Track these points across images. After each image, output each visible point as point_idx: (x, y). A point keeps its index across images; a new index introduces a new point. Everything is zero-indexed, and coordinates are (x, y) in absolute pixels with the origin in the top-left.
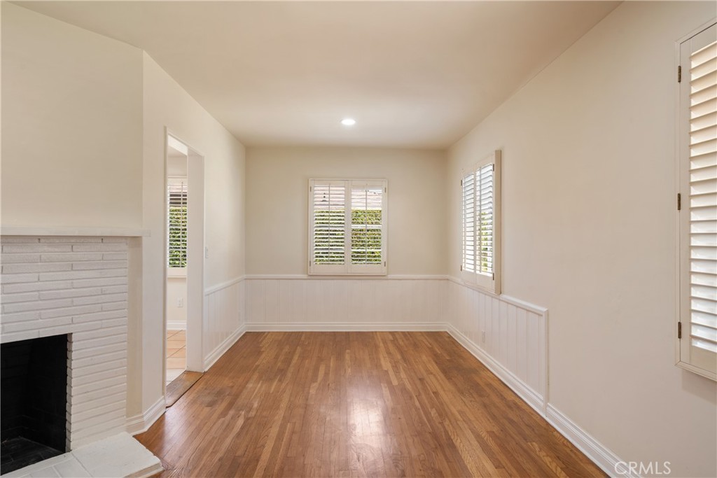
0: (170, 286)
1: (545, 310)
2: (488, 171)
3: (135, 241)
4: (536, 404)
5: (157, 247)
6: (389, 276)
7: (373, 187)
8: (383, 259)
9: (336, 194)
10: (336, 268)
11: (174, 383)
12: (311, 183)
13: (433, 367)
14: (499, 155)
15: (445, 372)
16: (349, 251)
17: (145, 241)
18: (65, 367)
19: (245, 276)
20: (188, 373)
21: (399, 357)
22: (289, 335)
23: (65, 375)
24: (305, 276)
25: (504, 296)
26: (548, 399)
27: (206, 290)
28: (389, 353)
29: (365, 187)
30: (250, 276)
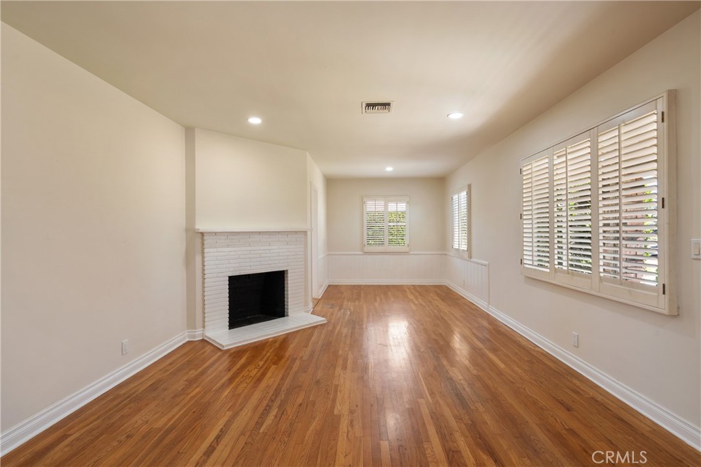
1: (487, 263)
2: (464, 194)
3: (305, 233)
4: (484, 307)
6: (411, 253)
7: (401, 201)
8: (407, 242)
9: (380, 205)
10: (380, 249)
12: (366, 200)
13: (436, 298)
14: (470, 187)
15: (442, 300)
16: (387, 238)
17: (308, 233)
18: (284, 284)
19: (328, 253)
21: (418, 294)
23: (284, 287)
24: (361, 253)
25: (473, 259)
26: (489, 304)
27: (319, 258)
28: (412, 293)
29: (397, 202)
30: (331, 253)
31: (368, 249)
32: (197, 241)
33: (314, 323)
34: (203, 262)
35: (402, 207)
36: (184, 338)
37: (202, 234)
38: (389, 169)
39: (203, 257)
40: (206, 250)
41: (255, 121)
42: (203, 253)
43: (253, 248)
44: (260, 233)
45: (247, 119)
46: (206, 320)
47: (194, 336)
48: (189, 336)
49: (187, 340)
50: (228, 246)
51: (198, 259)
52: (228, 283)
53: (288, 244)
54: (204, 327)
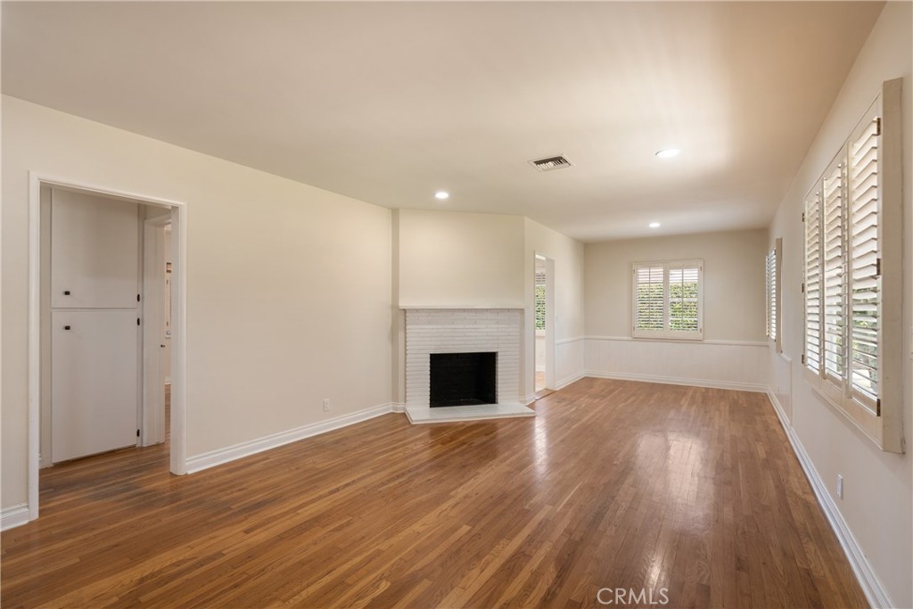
0: (537, 341)
3: (522, 311)
4: (788, 429)
5: (530, 315)
6: (706, 341)
7: (689, 267)
8: (700, 325)
9: (657, 273)
10: (658, 333)
11: (539, 392)
12: (634, 267)
16: (668, 319)
17: (526, 311)
18: (495, 367)
19: (585, 337)
20: (546, 389)
22: (615, 381)
23: (495, 371)
24: (630, 338)
25: (783, 355)
27: (557, 341)
29: (682, 268)
30: (588, 337)
31: (638, 333)
32: (401, 317)
33: (518, 414)
34: (406, 337)
35: (692, 275)
36: (388, 409)
37: (405, 310)
38: (655, 225)
39: (406, 333)
40: (408, 327)
41: (442, 195)
42: (405, 329)
43: (457, 326)
44: (464, 310)
45: (434, 195)
46: (407, 394)
47: (396, 409)
48: (394, 408)
49: (391, 411)
50: (430, 323)
51: (401, 334)
52: (429, 360)
53: (498, 323)
54: (405, 402)
